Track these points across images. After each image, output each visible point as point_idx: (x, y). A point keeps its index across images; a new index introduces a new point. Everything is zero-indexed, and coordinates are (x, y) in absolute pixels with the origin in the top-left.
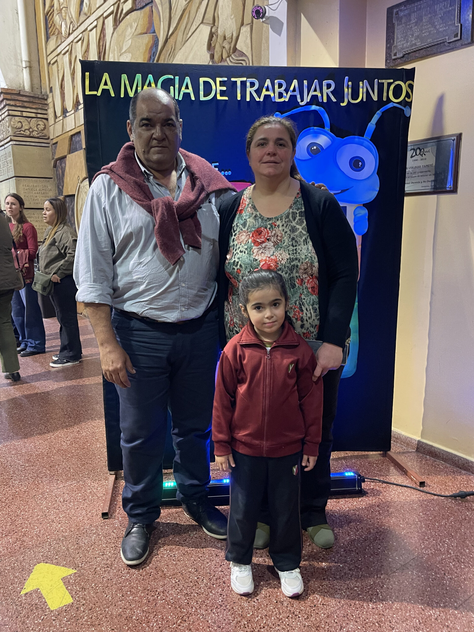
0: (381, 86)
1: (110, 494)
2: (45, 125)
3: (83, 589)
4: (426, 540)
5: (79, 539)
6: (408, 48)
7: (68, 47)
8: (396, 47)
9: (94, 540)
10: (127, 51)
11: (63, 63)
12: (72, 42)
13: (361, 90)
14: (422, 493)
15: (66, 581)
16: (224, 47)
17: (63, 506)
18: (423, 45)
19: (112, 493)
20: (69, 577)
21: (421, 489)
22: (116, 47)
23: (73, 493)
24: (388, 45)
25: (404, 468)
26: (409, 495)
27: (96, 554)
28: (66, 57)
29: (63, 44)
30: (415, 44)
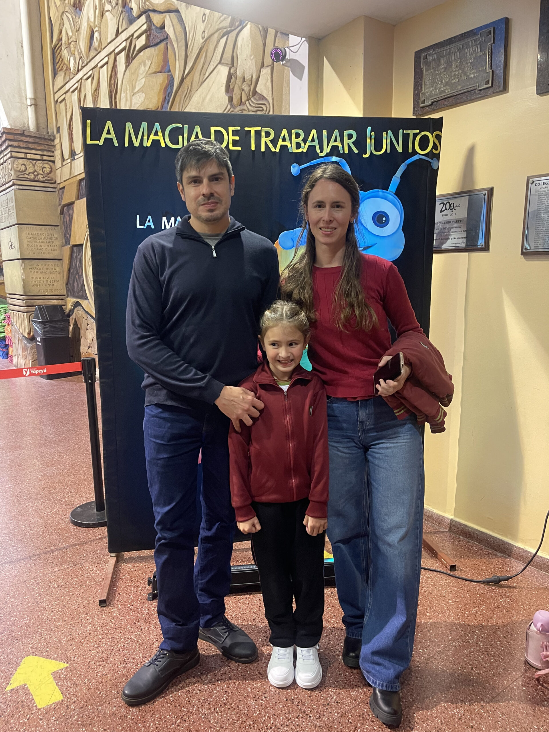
0: (406, 137)
1: (110, 579)
2: (51, 168)
3: (75, 684)
4: (455, 631)
5: (73, 629)
6: (437, 95)
7: (77, 84)
8: (424, 93)
9: (90, 631)
10: (140, 91)
11: (71, 102)
12: (81, 79)
13: (385, 141)
14: (452, 579)
15: (57, 676)
16: (243, 90)
17: (57, 592)
18: (452, 92)
19: (112, 578)
20: (60, 671)
21: (452, 573)
22: (128, 86)
23: (68, 578)
24: (416, 92)
25: (434, 550)
26: (438, 580)
27: (90, 646)
28: (75, 95)
29: (72, 81)
30: (444, 91)
